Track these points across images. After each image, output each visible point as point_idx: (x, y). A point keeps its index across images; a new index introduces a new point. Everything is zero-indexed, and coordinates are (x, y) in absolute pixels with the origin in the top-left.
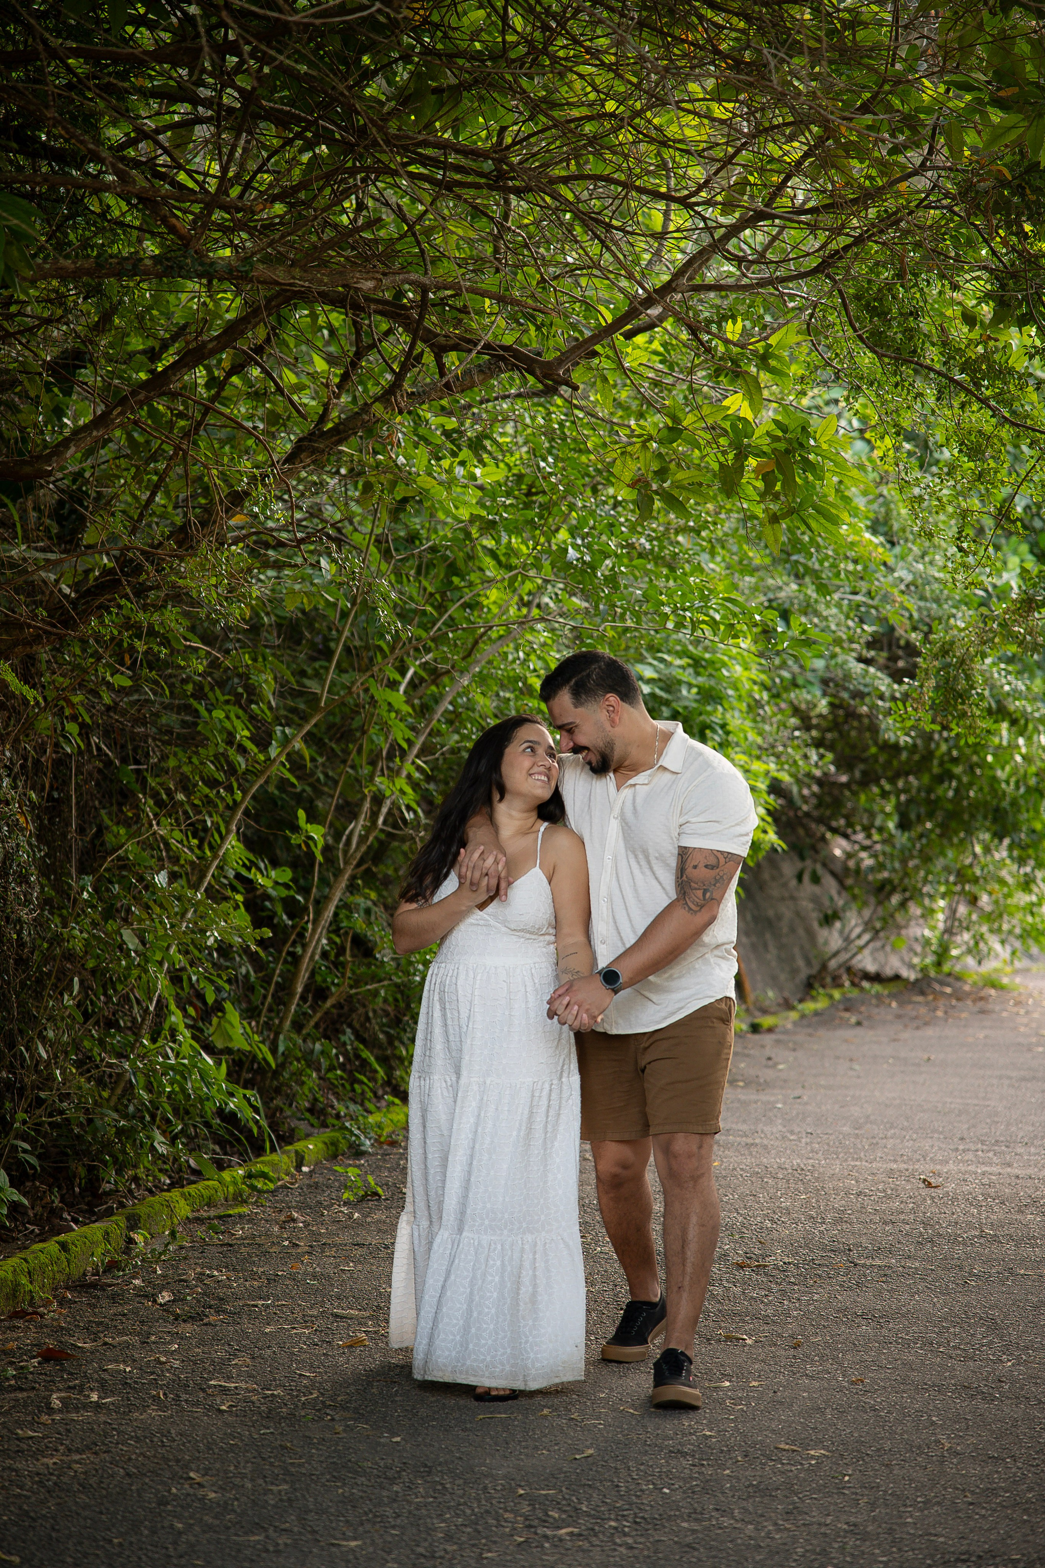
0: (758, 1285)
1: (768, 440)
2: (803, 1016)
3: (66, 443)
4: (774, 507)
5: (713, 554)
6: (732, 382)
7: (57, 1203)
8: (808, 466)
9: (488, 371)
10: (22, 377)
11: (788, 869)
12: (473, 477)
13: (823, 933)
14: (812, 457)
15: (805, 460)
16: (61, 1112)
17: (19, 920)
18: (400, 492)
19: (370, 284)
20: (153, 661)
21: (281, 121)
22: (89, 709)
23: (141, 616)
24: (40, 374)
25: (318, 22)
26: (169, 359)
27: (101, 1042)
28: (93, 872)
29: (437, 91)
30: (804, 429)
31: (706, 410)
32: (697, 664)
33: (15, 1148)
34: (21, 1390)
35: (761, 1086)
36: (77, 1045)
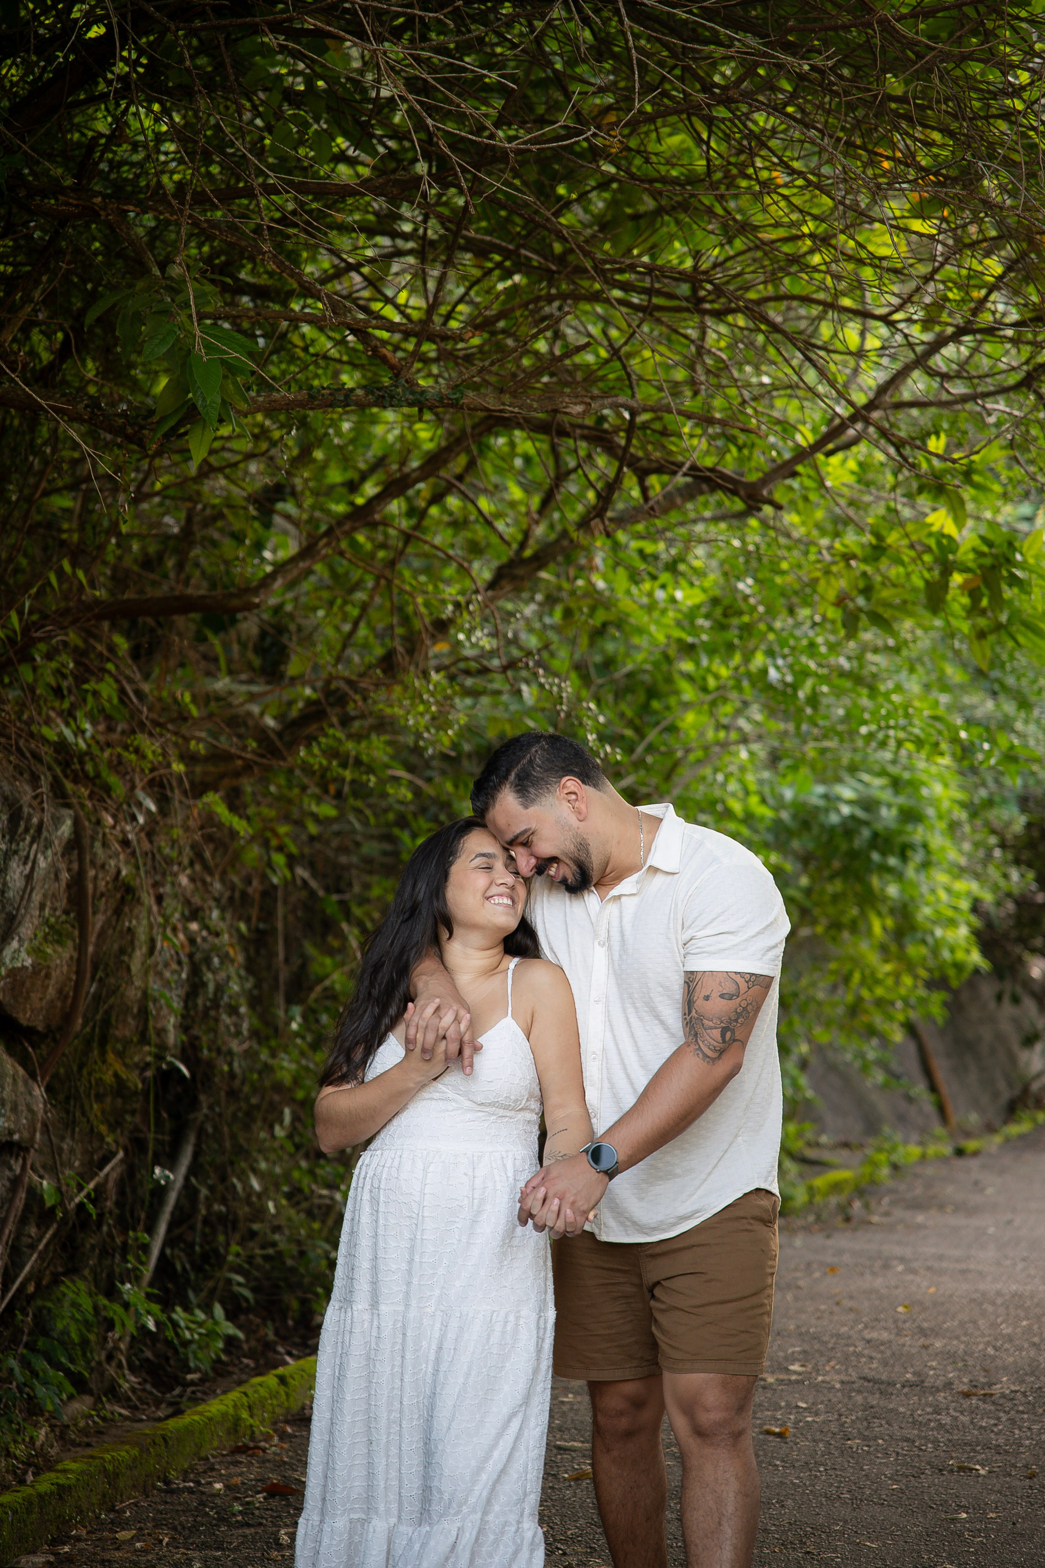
0: (986, 1414)
1: (971, 556)
2: (1007, 1140)
3: (272, 576)
4: (982, 622)
5: (912, 670)
6: (936, 498)
7: (271, 1336)
8: (1014, 581)
9: (689, 493)
10: (226, 511)
11: (987, 990)
12: (673, 600)
13: (1024, 1056)
14: (1019, 573)
15: (1013, 576)
16: (274, 1244)
17: (230, 1053)
18: (601, 616)
19: (579, 409)
20: (359, 790)
21: (481, 251)
22: (295, 838)
23: (350, 745)
24: (245, 508)
25: (534, 148)
26: (370, 489)
27: (311, 1172)
28: (301, 1002)
29: (636, 217)
30: (1010, 544)
31: (910, 527)
32: (896, 784)
33: (229, 1281)
34: (248, 1525)
35: (972, 1211)
36: (287, 1175)
